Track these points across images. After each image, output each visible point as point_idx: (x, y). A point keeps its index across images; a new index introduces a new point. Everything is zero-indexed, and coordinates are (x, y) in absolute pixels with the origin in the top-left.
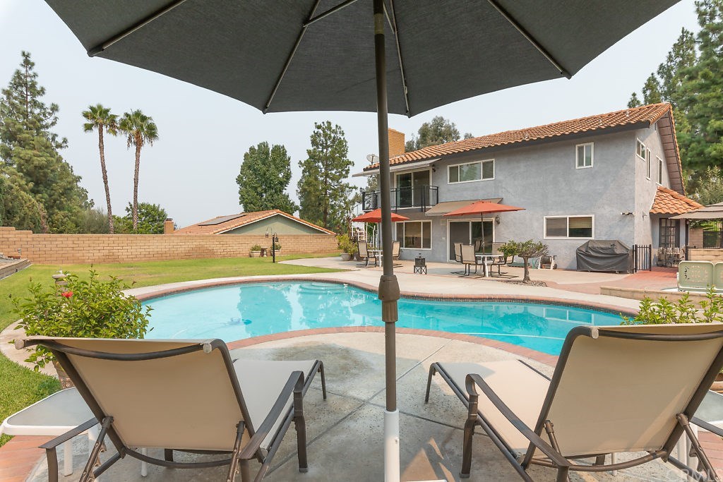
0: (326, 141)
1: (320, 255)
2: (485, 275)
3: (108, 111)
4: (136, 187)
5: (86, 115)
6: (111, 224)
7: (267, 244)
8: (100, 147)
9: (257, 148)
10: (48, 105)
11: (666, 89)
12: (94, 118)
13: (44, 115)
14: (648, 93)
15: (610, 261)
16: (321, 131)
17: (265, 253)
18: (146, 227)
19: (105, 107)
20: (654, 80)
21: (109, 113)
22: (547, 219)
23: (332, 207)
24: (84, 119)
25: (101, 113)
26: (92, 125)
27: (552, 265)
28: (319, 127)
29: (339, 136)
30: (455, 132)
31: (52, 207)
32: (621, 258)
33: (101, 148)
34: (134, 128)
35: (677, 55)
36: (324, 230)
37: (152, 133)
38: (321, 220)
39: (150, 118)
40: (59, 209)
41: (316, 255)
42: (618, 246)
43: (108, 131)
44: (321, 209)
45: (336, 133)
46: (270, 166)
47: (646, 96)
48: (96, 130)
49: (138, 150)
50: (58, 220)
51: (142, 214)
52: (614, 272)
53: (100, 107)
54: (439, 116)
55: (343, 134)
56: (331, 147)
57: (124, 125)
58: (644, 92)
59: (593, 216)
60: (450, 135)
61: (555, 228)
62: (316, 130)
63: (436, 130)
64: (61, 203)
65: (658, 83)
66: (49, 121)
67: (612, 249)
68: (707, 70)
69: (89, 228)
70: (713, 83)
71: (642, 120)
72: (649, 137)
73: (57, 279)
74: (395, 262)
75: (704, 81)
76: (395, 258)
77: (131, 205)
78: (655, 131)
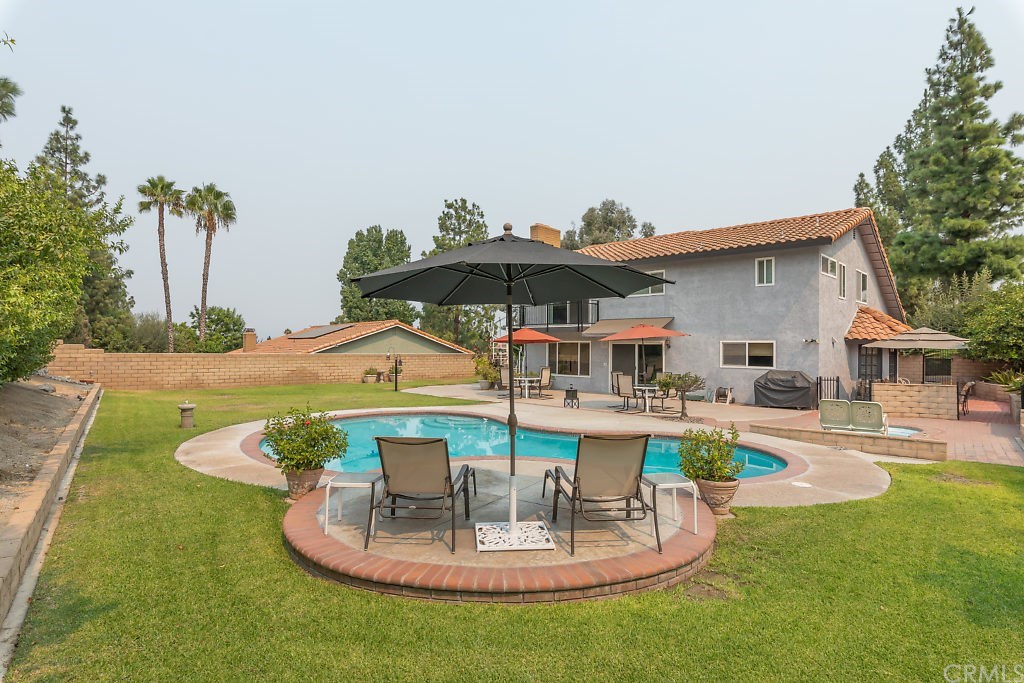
0: (459, 224)
1: (451, 381)
2: (644, 411)
3: (172, 184)
4: (205, 285)
5: (142, 190)
6: (171, 335)
7: (384, 367)
8: (159, 233)
9: (365, 233)
10: (92, 176)
11: (905, 167)
12: (153, 195)
13: (88, 190)
14: (881, 173)
15: (790, 395)
16: (452, 211)
17: (382, 377)
18: (218, 338)
19: (168, 179)
20: (890, 155)
21: (174, 188)
22: (724, 345)
23: (466, 313)
24: (140, 195)
25: (162, 188)
26: (150, 203)
27: (729, 399)
28: (449, 206)
29: (477, 218)
30: (630, 219)
31: (93, 311)
32: (802, 392)
33: (161, 233)
34: (206, 207)
35: (918, 125)
36: (456, 347)
37: (228, 213)
38: (450, 331)
39: (226, 195)
40: (102, 313)
41: (446, 381)
42: (800, 379)
43: (171, 212)
44: (451, 316)
45: (473, 214)
46: (382, 258)
47: (878, 177)
48: (155, 210)
49: (209, 237)
50: (100, 329)
51: (212, 322)
52: (796, 408)
53: (161, 179)
54: (610, 199)
55: (482, 216)
56: (466, 232)
57: (192, 204)
58: (876, 172)
59: (774, 342)
60: (624, 223)
61: (732, 355)
62: (446, 210)
63: (605, 218)
64: (106, 305)
65: (895, 160)
66: (94, 197)
67: (793, 382)
68: (939, 155)
69: (141, 339)
70: (948, 171)
71: (824, 235)
72: (843, 250)
73: (183, 410)
74: (544, 392)
75: (936, 168)
76: (545, 388)
77: (197, 310)
78: (854, 241)
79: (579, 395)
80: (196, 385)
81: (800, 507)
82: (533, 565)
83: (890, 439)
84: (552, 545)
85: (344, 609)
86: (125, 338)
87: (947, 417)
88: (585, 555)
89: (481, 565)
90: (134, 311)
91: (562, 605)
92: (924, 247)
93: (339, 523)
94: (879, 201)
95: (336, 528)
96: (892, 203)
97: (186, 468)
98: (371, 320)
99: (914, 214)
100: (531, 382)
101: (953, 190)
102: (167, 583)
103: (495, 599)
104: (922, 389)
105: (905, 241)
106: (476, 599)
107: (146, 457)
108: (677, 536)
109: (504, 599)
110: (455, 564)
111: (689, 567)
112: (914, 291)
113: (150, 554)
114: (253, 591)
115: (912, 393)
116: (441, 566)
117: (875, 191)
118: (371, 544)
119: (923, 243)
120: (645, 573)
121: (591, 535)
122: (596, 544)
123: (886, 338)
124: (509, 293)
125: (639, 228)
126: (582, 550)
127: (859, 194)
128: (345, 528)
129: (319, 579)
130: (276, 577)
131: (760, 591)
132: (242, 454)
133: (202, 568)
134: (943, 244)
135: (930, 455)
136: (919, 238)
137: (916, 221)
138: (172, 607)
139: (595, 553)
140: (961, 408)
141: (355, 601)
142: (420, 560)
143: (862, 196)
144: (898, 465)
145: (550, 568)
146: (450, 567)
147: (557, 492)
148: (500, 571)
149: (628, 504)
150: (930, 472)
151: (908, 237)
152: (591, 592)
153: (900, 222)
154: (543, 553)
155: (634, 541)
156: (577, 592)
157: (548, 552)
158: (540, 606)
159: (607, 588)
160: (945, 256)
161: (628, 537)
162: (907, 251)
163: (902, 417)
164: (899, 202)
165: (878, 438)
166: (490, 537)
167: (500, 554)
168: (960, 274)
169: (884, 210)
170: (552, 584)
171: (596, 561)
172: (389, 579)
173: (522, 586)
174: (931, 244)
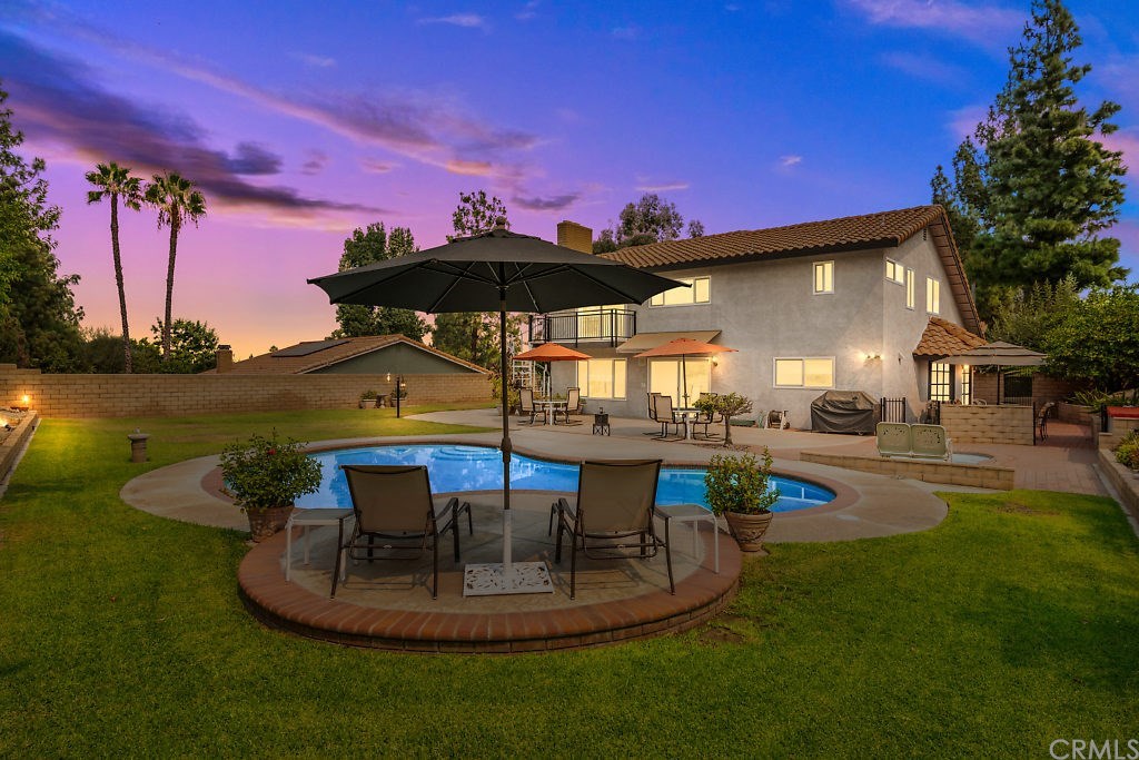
0: (477, 221)
1: (466, 405)
3: (127, 171)
4: (169, 292)
5: (92, 178)
6: (128, 353)
7: (385, 389)
8: (112, 229)
9: (365, 232)
10: (28, 160)
11: (987, 159)
12: (103, 183)
13: (23, 177)
14: (961, 165)
15: (851, 419)
16: (469, 206)
17: (382, 402)
18: (186, 357)
19: (122, 165)
20: (970, 146)
22: (778, 361)
23: (486, 327)
24: (89, 184)
25: (115, 175)
26: (100, 193)
27: (783, 423)
28: (466, 200)
29: (498, 214)
30: (676, 216)
31: (30, 324)
32: (864, 415)
33: (115, 229)
34: (169, 199)
35: (1002, 111)
36: (472, 366)
37: (197, 207)
38: (467, 348)
39: (194, 184)
40: (42, 327)
41: (458, 406)
42: (862, 400)
43: (125, 204)
44: (468, 330)
45: (493, 210)
47: (957, 171)
49: (174, 233)
50: (40, 346)
51: (179, 337)
54: (651, 193)
55: (504, 211)
57: (152, 194)
58: (955, 164)
59: (834, 358)
60: (668, 221)
62: (462, 205)
63: (646, 215)
64: (47, 317)
65: (976, 151)
66: (29, 186)
67: (854, 403)
68: (1022, 145)
69: (90, 358)
70: (1032, 163)
71: (889, 236)
72: (912, 253)
73: (134, 441)
74: (571, 418)
75: (1020, 161)
76: (573, 412)
77: (160, 323)
78: (925, 243)
79: (610, 420)
80: (155, 412)
81: (842, 542)
82: (526, 610)
83: (953, 466)
84: (550, 588)
85: (300, 665)
86: (71, 356)
87: (1023, 442)
88: (587, 598)
89: (465, 611)
90: (84, 324)
91: (556, 655)
92: (1005, 251)
93: (305, 568)
94: (958, 198)
95: (301, 574)
96: (973, 200)
97: (131, 509)
98: (372, 334)
99: (996, 213)
100: (556, 406)
101: (1036, 186)
102: (92, 640)
103: (479, 649)
104: (995, 410)
105: (985, 243)
106: (456, 649)
107: (82, 497)
108: (696, 575)
109: (489, 649)
110: (435, 610)
111: (705, 610)
112: (995, 301)
113: (75, 607)
114: (195, 646)
115: (985, 416)
116: (418, 614)
117: (954, 186)
118: (340, 589)
119: (1004, 246)
120: (652, 616)
121: (598, 576)
122: (602, 585)
123: (959, 353)
124: (503, 298)
125: (686, 227)
126: (584, 593)
127: (936, 190)
128: (312, 573)
129: (276, 631)
130: (224, 630)
131: (781, 634)
132: (201, 490)
133: (136, 622)
134: (1026, 247)
135: (997, 483)
136: (1000, 240)
137: (999, 221)
138: (94, 666)
139: (599, 594)
140: (1038, 433)
141: (316, 656)
142: (395, 607)
143: (939, 193)
144: (958, 495)
145: (545, 614)
146: (428, 614)
147: (561, 528)
148: (486, 617)
149: (643, 540)
150: (993, 502)
151: (988, 239)
152: (590, 639)
153: (981, 222)
154: (539, 596)
155: (645, 582)
156: (573, 640)
157: (544, 596)
158: (529, 656)
159: (607, 634)
160: (1028, 261)
161: (640, 578)
162: (986, 256)
163: (974, 442)
164: (980, 200)
165: (940, 465)
166: (480, 579)
167: (489, 599)
168: (1042, 282)
169: (963, 208)
170: (544, 630)
171: (598, 605)
172: (355, 629)
173: (509, 633)
174: (1013, 247)
